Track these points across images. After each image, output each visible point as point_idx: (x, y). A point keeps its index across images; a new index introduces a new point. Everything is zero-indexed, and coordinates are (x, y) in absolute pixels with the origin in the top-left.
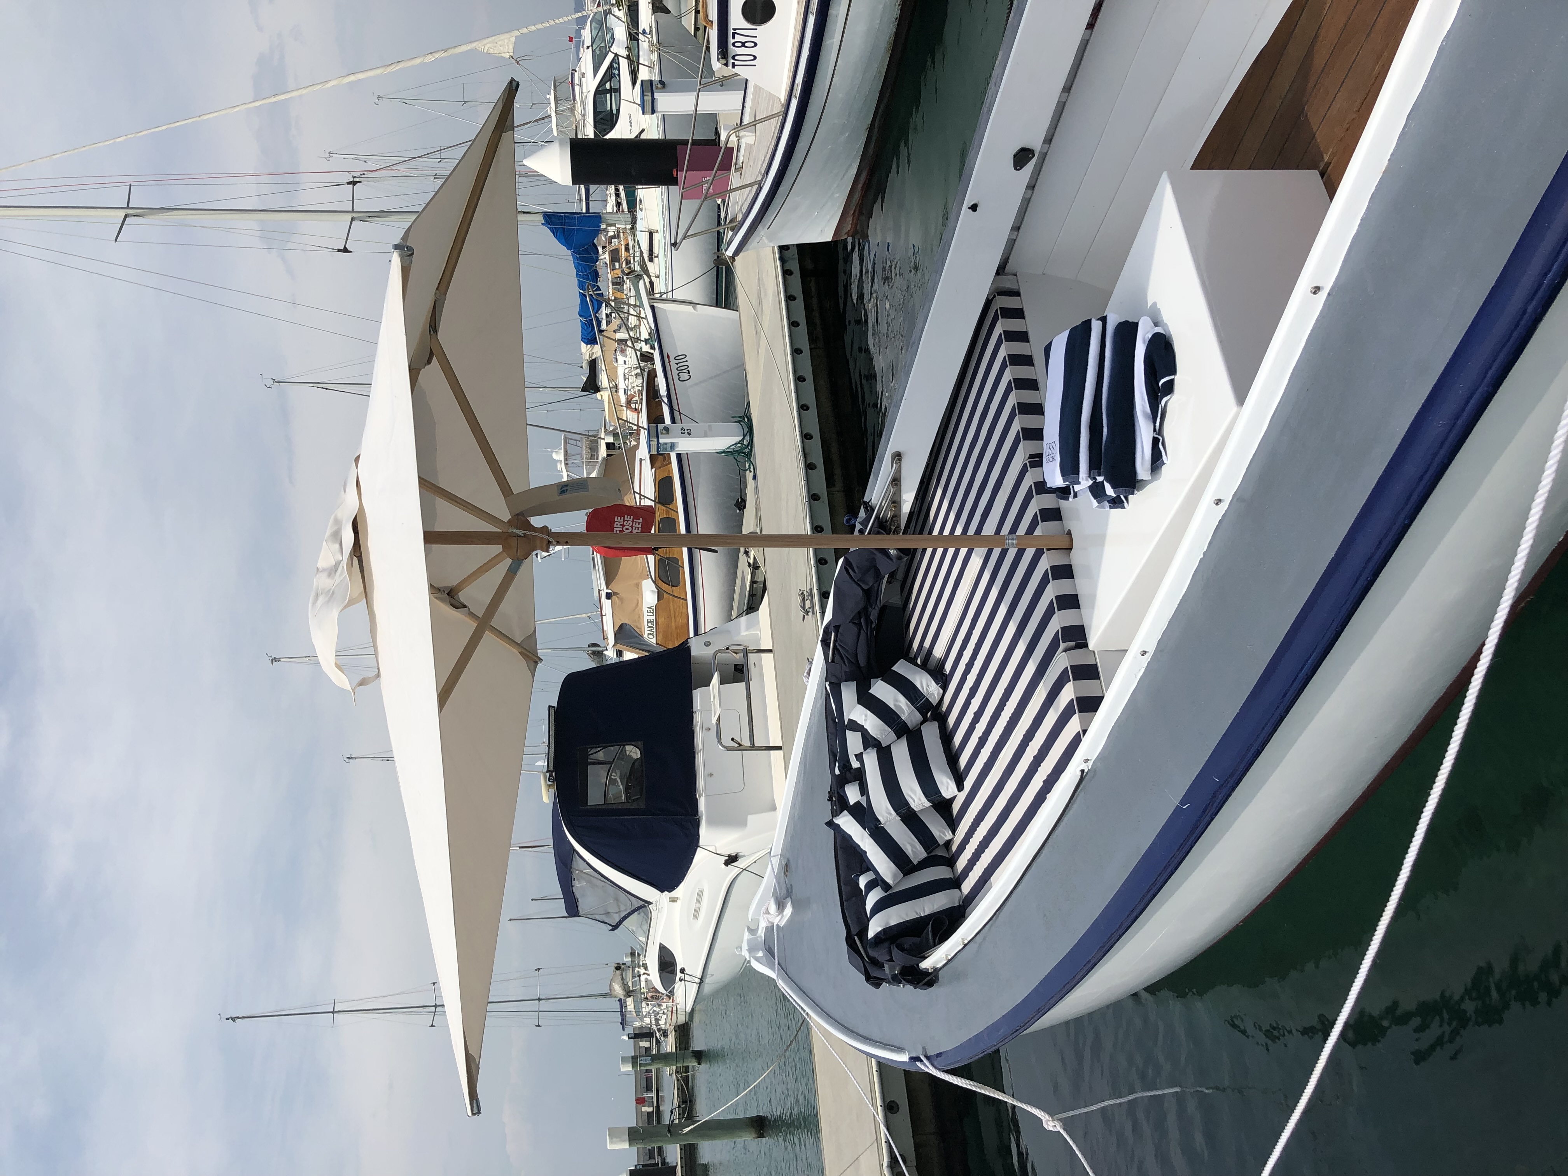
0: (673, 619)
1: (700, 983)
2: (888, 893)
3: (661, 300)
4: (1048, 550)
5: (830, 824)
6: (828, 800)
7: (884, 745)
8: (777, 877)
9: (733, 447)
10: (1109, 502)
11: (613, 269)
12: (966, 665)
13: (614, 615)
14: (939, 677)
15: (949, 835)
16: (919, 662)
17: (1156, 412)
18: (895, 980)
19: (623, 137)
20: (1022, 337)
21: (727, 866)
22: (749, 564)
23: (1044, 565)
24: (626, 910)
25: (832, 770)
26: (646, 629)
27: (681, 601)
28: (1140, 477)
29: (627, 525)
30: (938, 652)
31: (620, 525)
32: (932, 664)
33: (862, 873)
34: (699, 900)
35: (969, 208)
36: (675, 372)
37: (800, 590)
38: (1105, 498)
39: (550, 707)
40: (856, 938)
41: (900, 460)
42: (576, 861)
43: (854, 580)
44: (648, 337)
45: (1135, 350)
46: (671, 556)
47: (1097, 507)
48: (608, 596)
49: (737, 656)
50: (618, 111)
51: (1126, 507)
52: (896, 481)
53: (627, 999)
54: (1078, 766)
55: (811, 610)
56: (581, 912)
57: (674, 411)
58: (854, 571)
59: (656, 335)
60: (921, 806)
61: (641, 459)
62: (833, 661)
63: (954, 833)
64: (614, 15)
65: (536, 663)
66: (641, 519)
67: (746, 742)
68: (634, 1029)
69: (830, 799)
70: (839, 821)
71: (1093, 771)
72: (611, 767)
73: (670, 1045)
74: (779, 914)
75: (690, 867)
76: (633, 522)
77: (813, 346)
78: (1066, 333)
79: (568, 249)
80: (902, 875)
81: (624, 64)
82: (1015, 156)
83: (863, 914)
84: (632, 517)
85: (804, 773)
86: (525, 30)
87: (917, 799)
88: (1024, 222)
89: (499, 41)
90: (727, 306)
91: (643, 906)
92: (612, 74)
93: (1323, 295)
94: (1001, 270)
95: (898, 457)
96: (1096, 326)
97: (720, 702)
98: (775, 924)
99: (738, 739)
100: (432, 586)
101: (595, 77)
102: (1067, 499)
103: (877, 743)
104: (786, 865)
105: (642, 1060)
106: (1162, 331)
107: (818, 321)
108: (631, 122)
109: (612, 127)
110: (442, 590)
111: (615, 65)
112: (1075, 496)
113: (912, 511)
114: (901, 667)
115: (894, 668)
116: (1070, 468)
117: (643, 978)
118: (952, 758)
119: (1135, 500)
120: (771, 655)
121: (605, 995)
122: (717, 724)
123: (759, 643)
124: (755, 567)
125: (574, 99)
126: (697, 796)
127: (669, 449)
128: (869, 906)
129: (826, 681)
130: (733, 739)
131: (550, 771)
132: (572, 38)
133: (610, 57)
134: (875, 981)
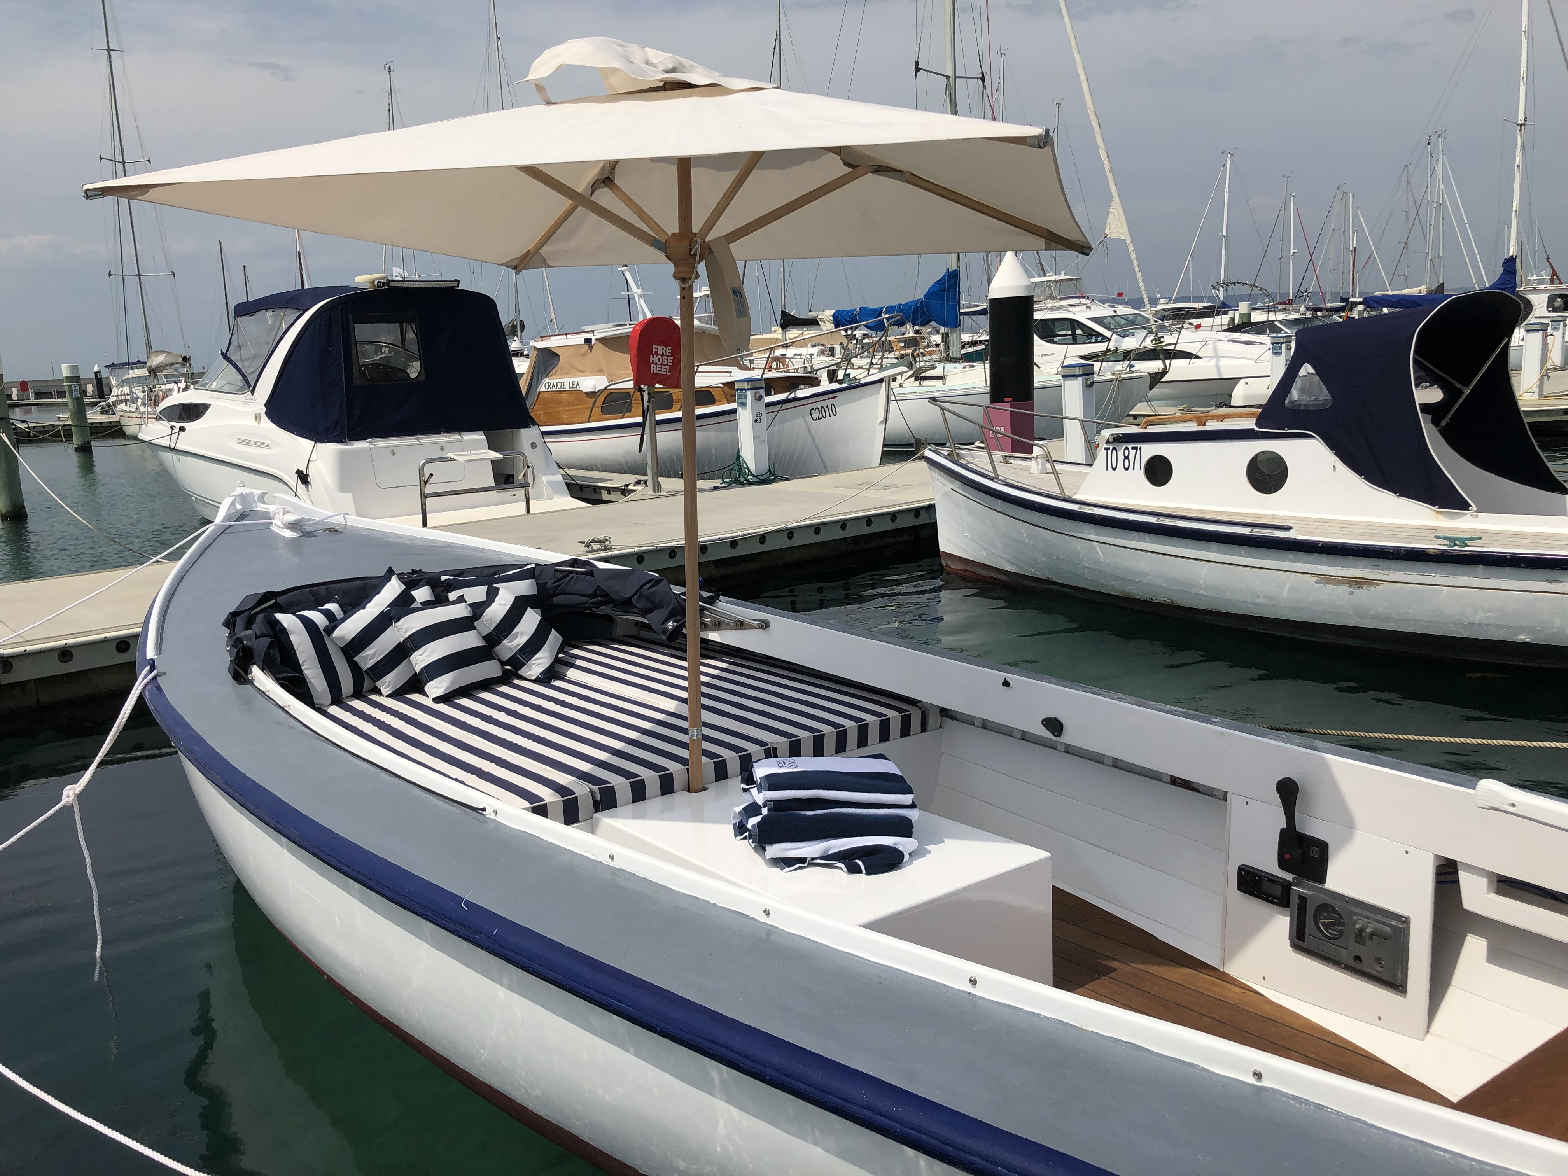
0: (567, 408)
1: (170, 448)
2: (323, 632)
3: (889, 389)
4: (688, 770)
5: (390, 572)
6: (413, 570)
7: (475, 623)
8: (321, 522)
9: (745, 466)
10: (741, 822)
11: (900, 341)
12: (563, 701)
13: (568, 347)
14: (547, 675)
15: (386, 691)
16: (560, 655)
17: (830, 859)
18: (236, 642)
19: (1035, 347)
20: (884, 736)
21: (296, 473)
22: (628, 485)
23: (673, 767)
24: (244, 366)
25: (445, 573)
26: (555, 381)
27: (588, 417)
28: (769, 848)
29: (666, 361)
30: (572, 674)
31: (663, 352)
32: (560, 668)
33: (341, 606)
34: (258, 444)
35: (1005, 679)
36: (819, 405)
37: (610, 538)
38: (745, 818)
39: (458, 281)
40: (273, 601)
41: (762, 627)
42: (294, 313)
43: (640, 588)
44: (851, 376)
45: (887, 836)
46: (633, 405)
47: (735, 812)
48: (588, 341)
49: (521, 477)
50: (1056, 343)
51: (737, 838)
52: (740, 625)
53: (146, 369)
54: (489, 805)
55: (590, 549)
56: (239, 319)
57: (781, 405)
58: (650, 588)
59: (856, 385)
60: (416, 662)
61: (731, 372)
62: (556, 571)
63: (388, 696)
64: (1146, 336)
65: (515, 268)
66: (670, 373)
67: (429, 489)
68: (108, 378)
69: (414, 572)
70: (394, 579)
71: (486, 820)
72: (399, 347)
73: (94, 416)
74: (284, 524)
75: (294, 434)
76: (667, 365)
77: (848, 540)
78: (899, 773)
79: (925, 295)
80: (342, 646)
81: (1101, 347)
82: (1056, 719)
83: (299, 608)
84: (671, 364)
85: (435, 546)
86: (1131, 248)
87: (422, 658)
88: (990, 732)
89: (1121, 224)
90: (885, 454)
91: (250, 386)
92: (1091, 335)
93: (969, 988)
94: (945, 712)
95: (765, 625)
96: (907, 799)
97: (471, 461)
98: (272, 521)
99: (432, 480)
100: (617, 162)
101: (1089, 319)
102: (743, 782)
103: (478, 616)
104: (336, 531)
105: (75, 387)
106: (905, 860)
107: (873, 544)
108: (1046, 355)
109: (1041, 337)
110: (613, 171)
111: (1100, 339)
112: (745, 790)
113: (710, 643)
114: (554, 638)
115: (553, 631)
116: (774, 782)
117: (175, 387)
118: (466, 691)
119: (746, 847)
120: (524, 512)
121: (149, 346)
122: (447, 458)
123: (538, 498)
124: (625, 491)
125: (1061, 299)
126: (370, 440)
127: (740, 401)
128: (306, 613)
129: (536, 564)
130: (431, 475)
131: (389, 283)
132: (1121, 296)
133: (1108, 334)
134: (230, 622)
